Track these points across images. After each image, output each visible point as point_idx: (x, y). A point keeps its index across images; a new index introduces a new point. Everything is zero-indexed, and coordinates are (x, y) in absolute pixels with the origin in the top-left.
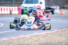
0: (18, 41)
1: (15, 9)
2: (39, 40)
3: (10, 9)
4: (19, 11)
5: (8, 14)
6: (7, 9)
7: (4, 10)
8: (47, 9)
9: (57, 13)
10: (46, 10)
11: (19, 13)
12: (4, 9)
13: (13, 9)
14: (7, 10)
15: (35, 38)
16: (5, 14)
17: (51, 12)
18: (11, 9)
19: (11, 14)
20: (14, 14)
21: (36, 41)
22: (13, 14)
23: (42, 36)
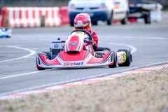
0: (92, 91)
1: (53, 12)
2: (144, 89)
3: (40, 12)
4: (61, 18)
5: (35, 27)
6: (34, 12)
7: (27, 17)
8: (133, 10)
9: (156, 21)
10: (131, 13)
11: (63, 23)
12: (27, 12)
13: (47, 12)
14: (34, 16)
15: (132, 85)
16: (29, 27)
17: (141, 17)
18: (44, 13)
19: (43, 25)
20: (51, 24)
21: (139, 91)
22: (49, 26)
23: (148, 79)
